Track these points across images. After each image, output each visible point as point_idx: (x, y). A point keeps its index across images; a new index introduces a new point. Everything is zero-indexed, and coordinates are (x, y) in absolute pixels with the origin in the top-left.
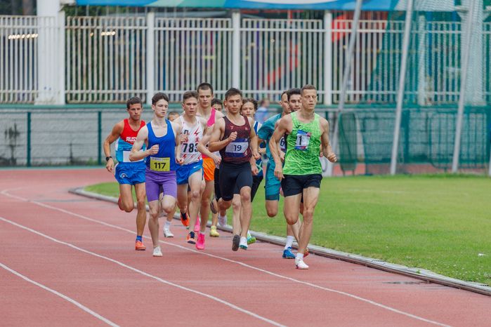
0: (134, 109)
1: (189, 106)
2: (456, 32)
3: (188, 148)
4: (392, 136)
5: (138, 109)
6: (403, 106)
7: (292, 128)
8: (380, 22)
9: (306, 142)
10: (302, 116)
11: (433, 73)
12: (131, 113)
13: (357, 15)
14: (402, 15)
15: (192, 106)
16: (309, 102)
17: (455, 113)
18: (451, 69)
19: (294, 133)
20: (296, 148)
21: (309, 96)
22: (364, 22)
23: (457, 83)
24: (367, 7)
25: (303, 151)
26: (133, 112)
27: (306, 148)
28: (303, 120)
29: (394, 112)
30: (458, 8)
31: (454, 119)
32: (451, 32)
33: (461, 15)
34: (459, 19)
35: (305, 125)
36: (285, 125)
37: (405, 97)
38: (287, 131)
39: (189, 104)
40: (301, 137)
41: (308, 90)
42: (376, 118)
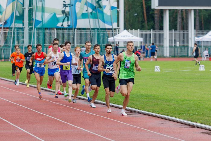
0: (39, 48)
1: (55, 48)
2: (23, 32)
3: (54, 63)
4: (10, 53)
5: (41, 48)
6: (12, 47)
7: (123, 58)
8: (7, 30)
9: (129, 65)
10: (128, 54)
11: (18, 40)
12: (38, 50)
13: (2, 28)
14: (12, 28)
15: (56, 48)
16: (131, 48)
17: (23, 48)
18: (22, 39)
19: (124, 61)
20: (125, 67)
21: (131, 45)
22: (4, 30)
23: (23, 42)
24: (4, 26)
25: (127, 69)
26: (39, 49)
27: (129, 67)
28: (128, 55)
29: (10, 48)
30: (23, 27)
31: (22, 50)
32: (22, 32)
33: (24, 28)
34: (23, 29)
35: (129, 58)
36: (120, 57)
37: (12, 45)
38: (121, 60)
39: (55, 47)
40: (127, 63)
41: (130, 43)
42: (6, 50)
